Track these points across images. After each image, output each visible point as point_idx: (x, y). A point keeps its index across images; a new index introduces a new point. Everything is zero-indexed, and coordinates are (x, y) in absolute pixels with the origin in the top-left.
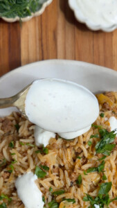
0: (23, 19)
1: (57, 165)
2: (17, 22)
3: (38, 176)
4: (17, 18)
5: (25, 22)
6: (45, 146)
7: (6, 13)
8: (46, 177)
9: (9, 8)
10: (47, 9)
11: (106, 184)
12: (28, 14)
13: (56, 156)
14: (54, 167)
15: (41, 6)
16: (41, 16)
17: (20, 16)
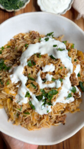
0: (16, 11)
1: (40, 66)
2: (13, 12)
3: (28, 65)
4: (13, 10)
5: (17, 12)
6: (41, 54)
7: (8, 7)
8: (31, 68)
9: (9, 5)
10: (27, 6)
11: (55, 91)
12: (18, 8)
13: (42, 62)
14: (38, 66)
15: (24, 4)
16: (24, 9)
17: (14, 9)
